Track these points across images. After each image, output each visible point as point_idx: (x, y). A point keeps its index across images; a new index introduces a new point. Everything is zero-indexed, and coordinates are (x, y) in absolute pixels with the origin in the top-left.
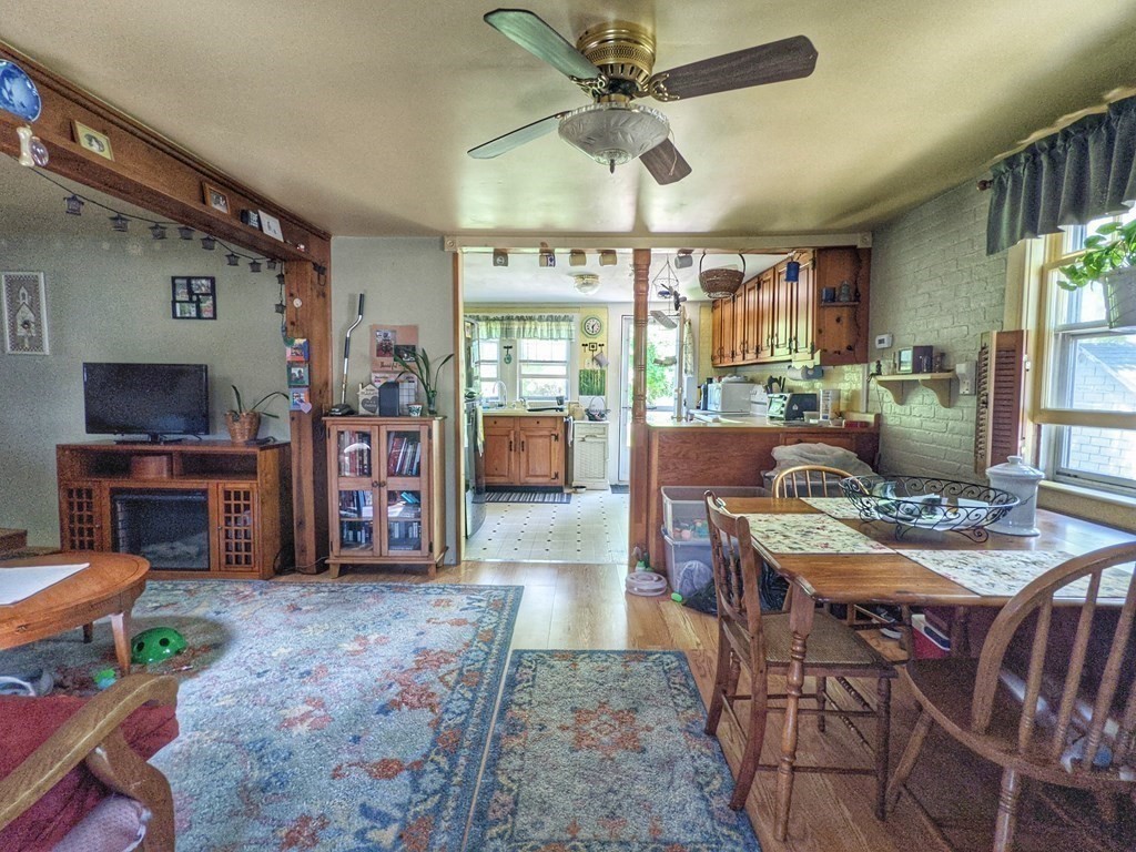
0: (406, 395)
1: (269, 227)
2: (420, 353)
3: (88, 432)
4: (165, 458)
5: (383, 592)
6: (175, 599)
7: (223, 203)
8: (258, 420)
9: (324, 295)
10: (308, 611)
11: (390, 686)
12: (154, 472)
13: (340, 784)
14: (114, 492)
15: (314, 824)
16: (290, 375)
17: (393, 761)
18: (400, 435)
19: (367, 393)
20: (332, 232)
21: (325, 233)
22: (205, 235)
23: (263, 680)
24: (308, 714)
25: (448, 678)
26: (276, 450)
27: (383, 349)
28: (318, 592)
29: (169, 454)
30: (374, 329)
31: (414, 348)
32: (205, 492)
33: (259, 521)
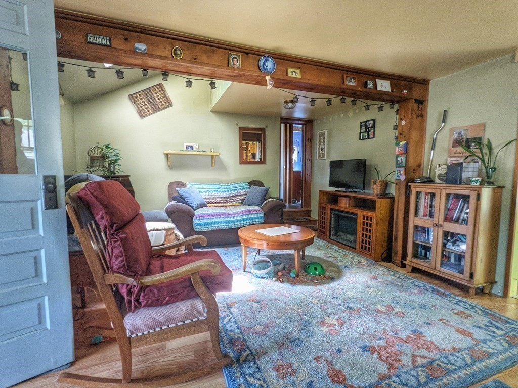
0: (470, 171)
1: (382, 86)
2: (485, 142)
3: (329, 187)
4: (348, 198)
5: (427, 290)
7: (353, 81)
8: (386, 185)
9: (422, 116)
10: (379, 282)
11: (380, 339)
12: (344, 204)
13: (314, 363)
14: (332, 209)
15: (290, 371)
16: (397, 161)
17: (343, 375)
18: (458, 197)
19: (441, 170)
20: (431, 78)
21: (424, 80)
22: (353, 99)
23: (333, 300)
24: (333, 325)
25: (419, 359)
26: (389, 199)
27: (458, 143)
28: (393, 275)
29: (349, 197)
30: (452, 131)
31: (480, 139)
32: (357, 214)
33: (378, 232)
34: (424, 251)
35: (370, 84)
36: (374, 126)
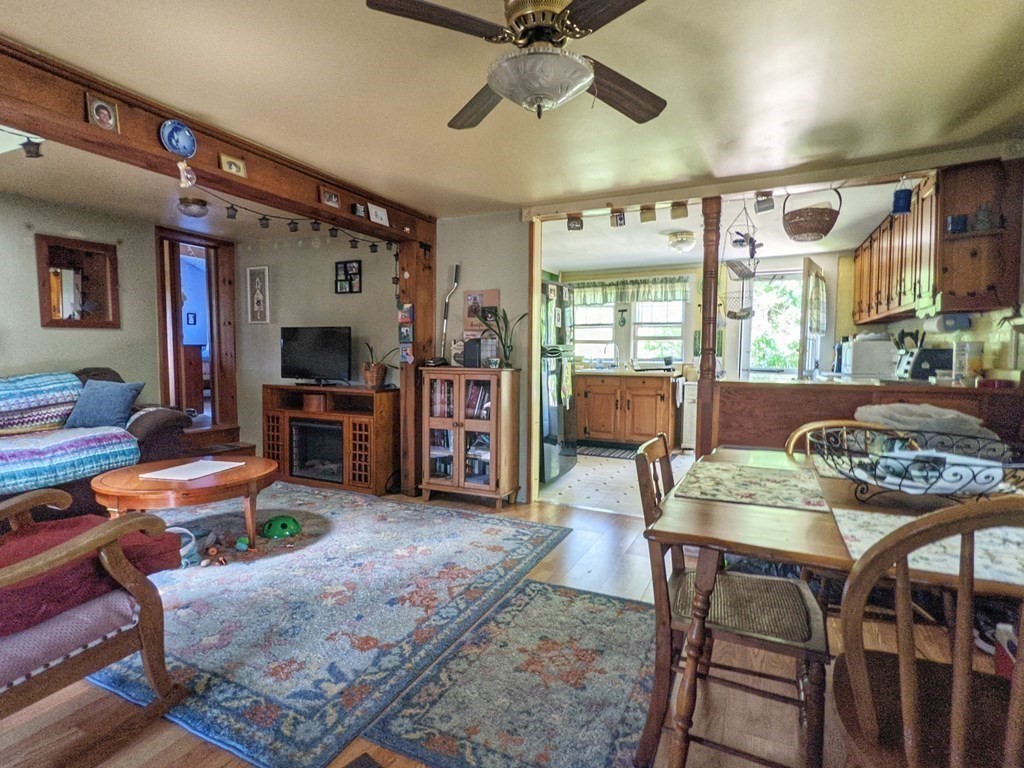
0: (489, 350)
1: (376, 216)
2: (501, 314)
3: (283, 377)
4: (322, 396)
5: (452, 515)
6: (314, 500)
7: (334, 200)
8: (384, 371)
9: (430, 268)
10: (390, 522)
11: (409, 586)
12: (315, 406)
13: (328, 645)
14: (292, 419)
15: (295, 666)
16: (401, 333)
17: (373, 639)
18: (478, 383)
19: (457, 349)
20: (438, 215)
21: (430, 217)
22: (331, 227)
23: (329, 563)
24: (340, 593)
25: (455, 589)
26: (391, 394)
27: (473, 311)
28: (407, 509)
29: (324, 393)
30: (467, 294)
31: (496, 309)
32: (341, 423)
33: (378, 447)
34: (443, 465)
35: (360, 209)
36: (360, 272)
